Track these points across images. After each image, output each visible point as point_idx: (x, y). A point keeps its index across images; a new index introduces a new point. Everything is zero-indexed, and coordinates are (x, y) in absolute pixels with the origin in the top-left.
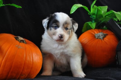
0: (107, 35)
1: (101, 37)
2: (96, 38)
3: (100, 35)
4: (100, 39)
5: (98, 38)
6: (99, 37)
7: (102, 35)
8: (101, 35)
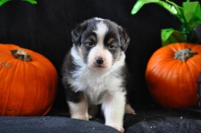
0: (196, 53)
1: (183, 57)
2: (175, 58)
3: (181, 53)
4: (181, 59)
5: (177, 59)
6: (180, 57)
7: (185, 54)
8: (183, 54)
